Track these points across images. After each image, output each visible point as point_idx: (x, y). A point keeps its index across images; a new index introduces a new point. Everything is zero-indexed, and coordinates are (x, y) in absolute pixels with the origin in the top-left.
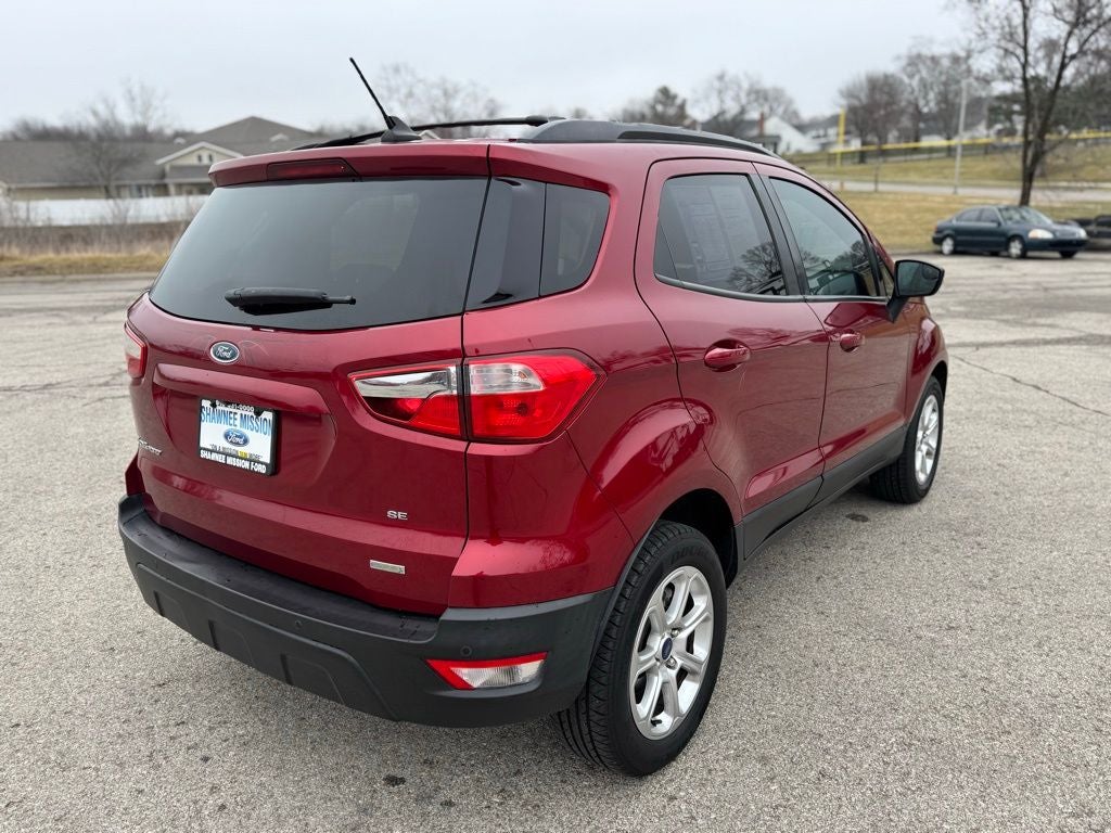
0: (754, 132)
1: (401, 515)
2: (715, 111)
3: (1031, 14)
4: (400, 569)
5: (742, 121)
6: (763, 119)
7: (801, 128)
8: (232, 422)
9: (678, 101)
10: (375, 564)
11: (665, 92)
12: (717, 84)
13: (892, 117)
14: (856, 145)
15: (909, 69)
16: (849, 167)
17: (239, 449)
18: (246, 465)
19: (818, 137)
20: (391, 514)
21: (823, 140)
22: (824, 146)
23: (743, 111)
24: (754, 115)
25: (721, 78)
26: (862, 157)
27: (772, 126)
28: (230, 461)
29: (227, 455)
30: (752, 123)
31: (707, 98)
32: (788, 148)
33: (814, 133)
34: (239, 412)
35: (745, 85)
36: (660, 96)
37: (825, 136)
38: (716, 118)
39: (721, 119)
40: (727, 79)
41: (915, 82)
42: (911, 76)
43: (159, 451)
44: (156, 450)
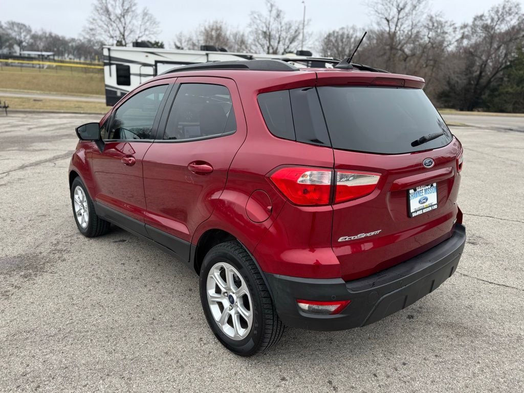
8: (421, 194)
17: (426, 204)
28: (424, 211)
34: (424, 188)
43: (379, 231)
44: (376, 232)
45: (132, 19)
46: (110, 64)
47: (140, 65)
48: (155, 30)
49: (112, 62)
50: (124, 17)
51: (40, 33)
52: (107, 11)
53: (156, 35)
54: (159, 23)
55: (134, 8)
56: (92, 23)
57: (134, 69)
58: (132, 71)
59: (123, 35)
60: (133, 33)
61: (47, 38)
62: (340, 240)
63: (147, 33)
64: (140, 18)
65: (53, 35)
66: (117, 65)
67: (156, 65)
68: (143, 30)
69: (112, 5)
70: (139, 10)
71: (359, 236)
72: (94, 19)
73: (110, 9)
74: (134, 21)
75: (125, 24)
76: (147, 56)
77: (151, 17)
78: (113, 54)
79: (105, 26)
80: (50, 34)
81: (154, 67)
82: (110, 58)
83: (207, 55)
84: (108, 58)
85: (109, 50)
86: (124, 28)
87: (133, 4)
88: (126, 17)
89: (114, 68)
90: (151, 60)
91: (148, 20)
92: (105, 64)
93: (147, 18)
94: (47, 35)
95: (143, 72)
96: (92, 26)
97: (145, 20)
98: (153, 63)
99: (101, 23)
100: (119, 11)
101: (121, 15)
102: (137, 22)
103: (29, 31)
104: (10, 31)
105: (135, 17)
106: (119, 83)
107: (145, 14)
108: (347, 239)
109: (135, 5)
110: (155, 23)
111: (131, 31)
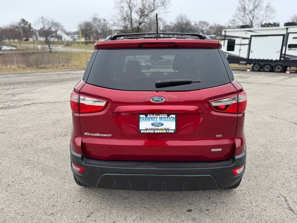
0: (54, 35)
1: (220, 136)
2: (42, 27)
3: (132, 12)
4: (220, 150)
5: (50, 31)
6: (56, 31)
7: (68, 34)
8: (155, 120)
9: (28, 24)
10: (213, 150)
11: (23, 20)
12: (41, 20)
13: (91, 33)
14: (83, 40)
15: (94, 21)
16: (84, 45)
17: (159, 128)
18: (165, 131)
19: (72, 37)
20: (217, 136)
21: (73, 38)
22: (74, 39)
23: (50, 28)
24: (53, 30)
25: (42, 18)
26: (86, 43)
27: (59, 33)
28: (156, 131)
29: (154, 130)
30: (53, 32)
31: (39, 23)
32: (65, 40)
33: (71, 36)
34: (158, 117)
35: (50, 21)
36: (22, 21)
37: (74, 37)
38: (41, 29)
39: (44, 29)
40: (44, 19)
41: (96, 24)
42: (95, 23)
43: (110, 135)
44: (108, 135)
45: (259, 11)
46: (225, 39)
47: (241, 39)
48: (272, 16)
49: (226, 38)
50: (254, 11)
51: (213, 25)
52: (245, 8)
53: (272, 19)
54: (276, 11)
55: (261, 5)
56: (235, 17)
57: (238, 41)
58: (236, 43)
59: (252, 22)
60: (258, 19)
61: (216, 27)
62: (86, 134)
63: (267, 18)
64: (264, 10)
65: (219, 26)
66: (228, 40)
67: (251, 38)
68: (264, 17)
69: (248, 5)
70: (264, 5)
71: (96, 134)
72: (236, 15)
73: (247, 7)
74: (260, 12)
75: (254, 15)
76: (246, 33)
77: (271, 8)
78: (227, 34)
79: (242, 18)
80: (218, 26)
81: (250, 39)
82: (225, 36)
83: (287, 29)
84: (224, 36)
85: (225, 31)
86: (253, 17)
87: (261, 2)
88: (255, 10)
89: (226, 41)
90: (248, 35)
91: (269, 10)
92: (222, 40)
93: (268, 9)
94: (217, 26)
95: (242, 43)
96: (234, 19)
97: (267, 11)
98: (249, 37)
99: (239, 16)
100: (251, 8)
101: (252, 10)
102: (262, 13)
103: (208, 25)
104: (199, 26)
105: (261, 10)
106: (228, 50)
107: (267, 7)
108: (89, 135)
109: (262, 2)
110: (273, 11)
111: (257, 18)
